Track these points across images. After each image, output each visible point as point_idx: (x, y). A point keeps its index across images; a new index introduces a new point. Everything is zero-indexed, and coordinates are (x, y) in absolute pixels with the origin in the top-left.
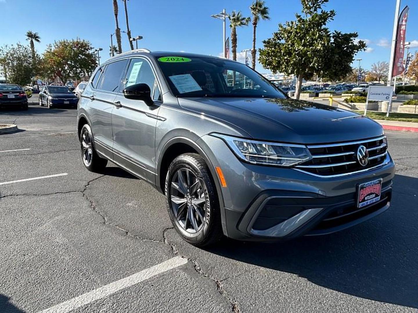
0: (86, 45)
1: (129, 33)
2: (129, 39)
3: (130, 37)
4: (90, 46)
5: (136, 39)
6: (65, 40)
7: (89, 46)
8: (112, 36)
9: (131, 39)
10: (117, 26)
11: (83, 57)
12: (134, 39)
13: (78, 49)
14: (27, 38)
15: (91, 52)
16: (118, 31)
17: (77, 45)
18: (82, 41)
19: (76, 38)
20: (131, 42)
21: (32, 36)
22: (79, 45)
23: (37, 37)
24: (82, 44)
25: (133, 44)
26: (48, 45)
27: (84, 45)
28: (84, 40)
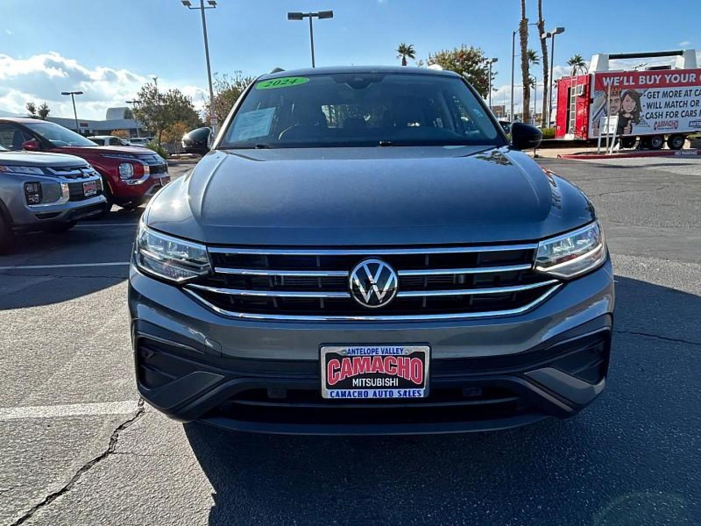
0: (475, 55)
1: (541, 26)
2: (541, 36)
3: (542, 32)
4: (482, 56)
5: (552, 33)
6: (445, 51)
7: (479, 56)
8: (514, 33)
9: (544, 36)
10: (524, 15)
11: (469, 75)
12: (549, 35)
13: (462, 63)
14: (399, 54)
15: (481, 65)
16: (524, 23)
17: (461, 57)
18: (469, 49)
19: (461, 46)
20: (543, 41)
21: (406, 51)
22: (465, 57)
23: (412, 52)
24: (469, 54)
25: (547, 44)
26: (418, 63)
27: (472, 55)
28: (472, 48)
